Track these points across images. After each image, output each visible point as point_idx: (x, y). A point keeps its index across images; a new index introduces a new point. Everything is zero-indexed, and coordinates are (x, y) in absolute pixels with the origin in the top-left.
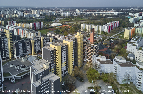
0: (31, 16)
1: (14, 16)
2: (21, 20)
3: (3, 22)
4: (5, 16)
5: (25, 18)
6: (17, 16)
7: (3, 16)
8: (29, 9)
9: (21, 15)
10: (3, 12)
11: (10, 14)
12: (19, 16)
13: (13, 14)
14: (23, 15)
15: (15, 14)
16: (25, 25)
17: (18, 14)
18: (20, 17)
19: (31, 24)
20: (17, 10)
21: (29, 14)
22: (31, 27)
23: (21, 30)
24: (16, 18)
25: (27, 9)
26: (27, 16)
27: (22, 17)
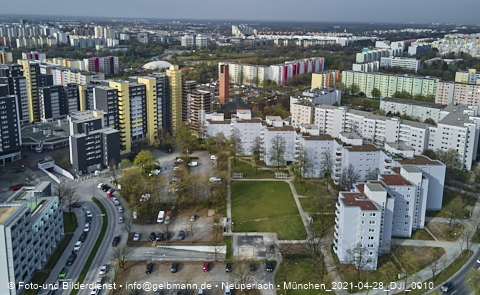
0: (90, 45)
1: (41, 41)
2: (62, 51)
3: (10, 55)
4: (14, 43)
5: (73, 49)
6: (50, 42)
7: (7, 42)
8: (89, 24)
9: (61, 39)
10: (5, 30)
11: (27, 38)
12: (55, 42)
13: (37, 37)
14: (66, 42)
15: (44, 37)
16: (69, 62)
17: (53, 38)
18: (58, 45)
19: (86, 61)
20: (50, 25)
21: (85, 38)
22: (87, 69)
23: (58, 72)
24: (45, 48)
25: (82, 24)
26: (79, 44)
27: (63, 45)
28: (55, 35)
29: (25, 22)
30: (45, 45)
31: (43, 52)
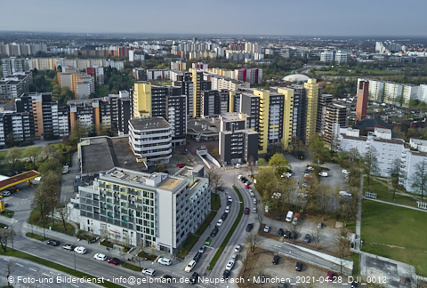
0: (241, 58)
1: (205, 55)
2: (220, 62)
3: (185, 64)
4: (188, 56)
5: (227, 61)
6: (211, 55)
7: (184, 55)
8: (241, 40)
9: (219, 53)
10: (183, 46)
11: (196, 52)
12: (215, 56)
13: (203, 52)
14: (223, 55)
15: (208, 51)
16: (224, 72)
17: (214, 52)
18: (217, 58)
19: (237, 71)
20: (213, 42)
21: (237, 52)
22: (236, 78)
23: (215, 79)
24: (207, 60)
25: (236, 40)
26: (232, 57)
27: (221, 58)
28: (216, 50)
29: (196, 39)
30: (208, 57)
31: (206, 63)
